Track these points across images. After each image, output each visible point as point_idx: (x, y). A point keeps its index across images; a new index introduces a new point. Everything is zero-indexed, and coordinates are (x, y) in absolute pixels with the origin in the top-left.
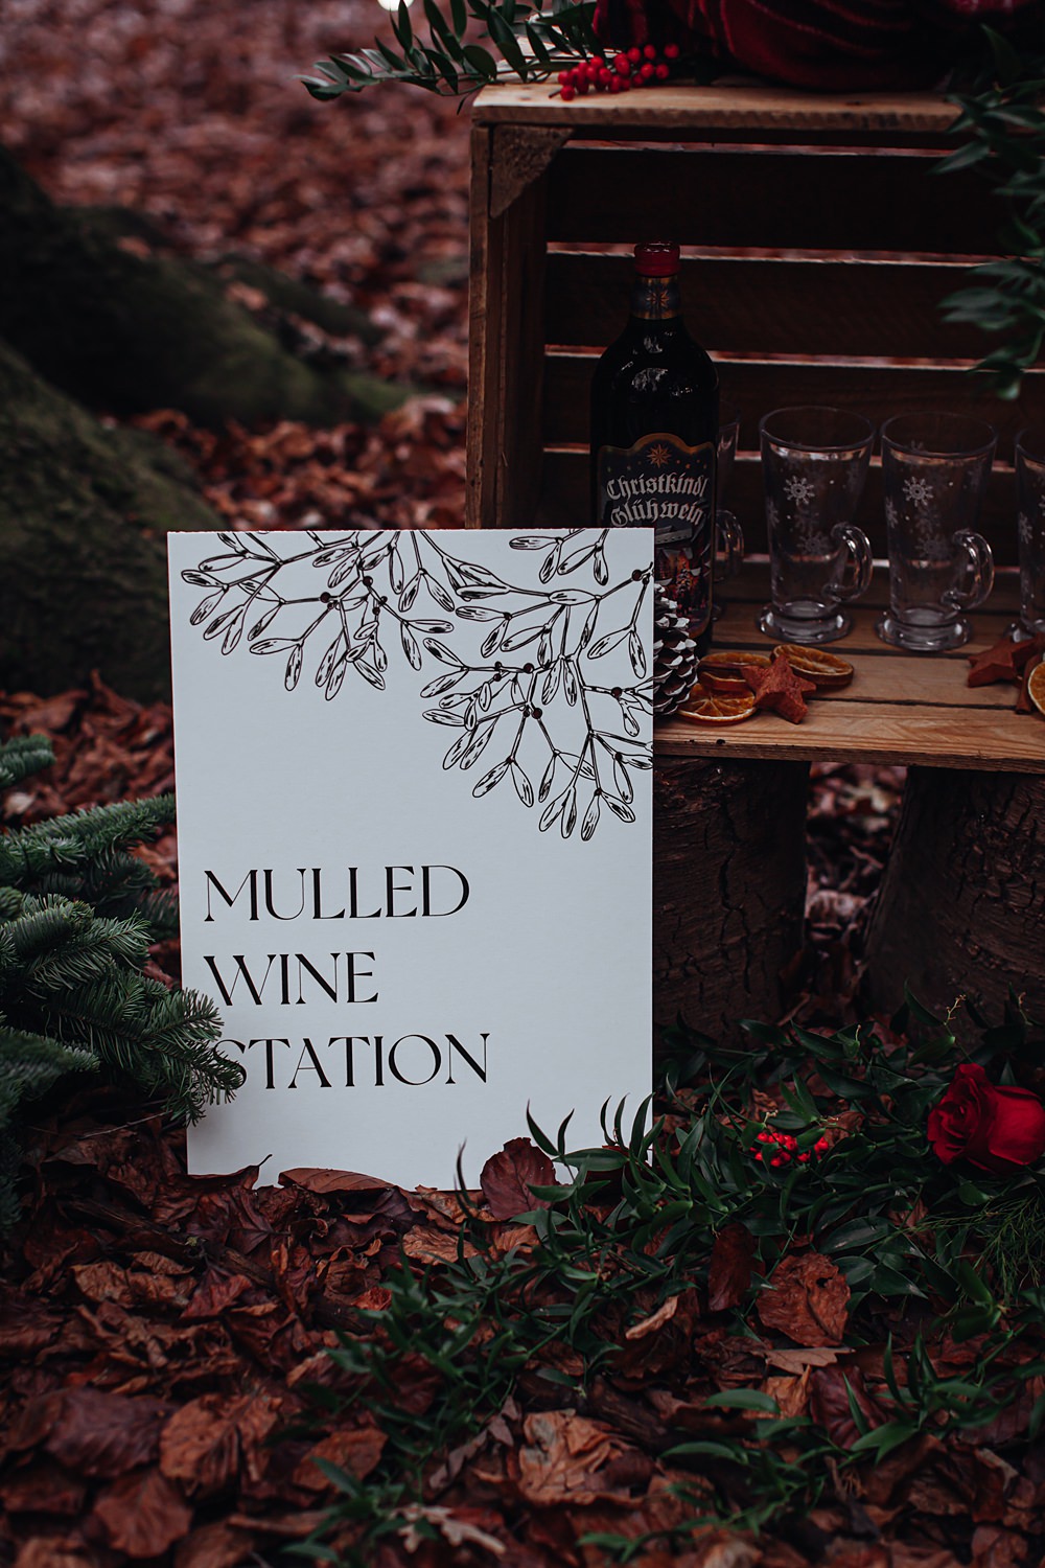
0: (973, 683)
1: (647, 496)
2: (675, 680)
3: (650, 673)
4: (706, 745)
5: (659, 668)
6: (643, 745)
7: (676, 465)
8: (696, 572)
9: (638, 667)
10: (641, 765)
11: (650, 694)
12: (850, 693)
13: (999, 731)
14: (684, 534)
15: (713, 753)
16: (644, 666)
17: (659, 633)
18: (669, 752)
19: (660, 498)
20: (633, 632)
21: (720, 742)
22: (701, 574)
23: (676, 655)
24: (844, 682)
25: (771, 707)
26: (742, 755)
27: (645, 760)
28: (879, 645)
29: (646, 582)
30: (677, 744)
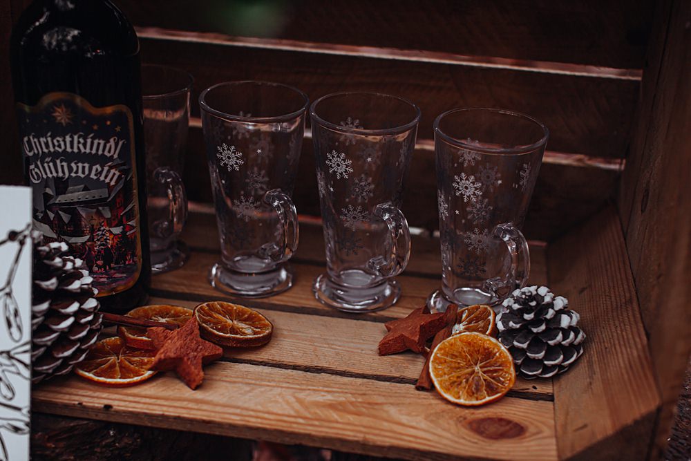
0: (384, 350)
1: (55, 156)
2: (64, 340)
3: (27, 336)
4: (93, 408)
5: (38, 331)
6: (18, 409)
7: (81, 125)
8: (117, 231)
9: (14, 330)
10: (16, 430)
11: (26, 358)
12: (263, 355)
14: (95, 194)
15: (102, 417)
16: (19, 328)
17: (38, 295)
18: (59, 412)
19: (70, 157)
20: (9, 294)
21: (108, 407)
22: (124, 233)
23: (67, 316)
24: (263, 343)
25: (168, 370)
26: (130, 421)
27: (21, 425)
28: (312, 304)
29: (22, 243)
30: (66, 406)
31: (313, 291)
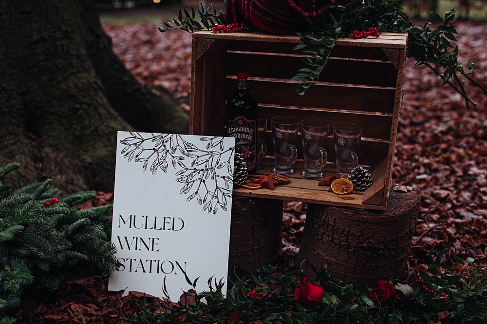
0: (320, 185)
1: (238, 132)
2: (240, 176)
3: (233, 173)
4: (247, 193)
5: (235, 173)
6: (230, 191)
7: (245, 125)
8: (250, 153)
9: (230, 171)
10: (229, 196)
11: (232, 178)
12: (290, 185)
13: (322, 195)
14: (246, 142)
15: (249, 195)
16: (231, 171)
17: (235, 164)
18: (238, 195)
19: (241, 133)
20: (229, 163)
21: (250, 193)
22: (252, 153)
23: (241, 170)
24: (289, 182)
25: (265, 186)
26: (256, 196)
27: (230, 195)
29: (233, 151)
30: (240, 193)
31: (302, 174)
